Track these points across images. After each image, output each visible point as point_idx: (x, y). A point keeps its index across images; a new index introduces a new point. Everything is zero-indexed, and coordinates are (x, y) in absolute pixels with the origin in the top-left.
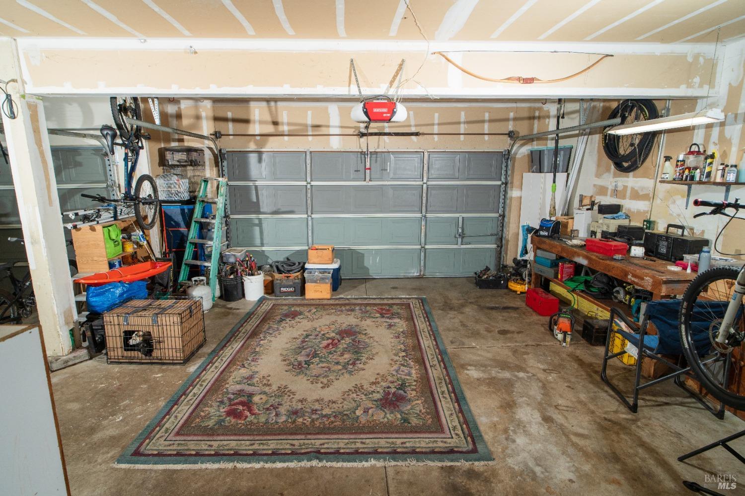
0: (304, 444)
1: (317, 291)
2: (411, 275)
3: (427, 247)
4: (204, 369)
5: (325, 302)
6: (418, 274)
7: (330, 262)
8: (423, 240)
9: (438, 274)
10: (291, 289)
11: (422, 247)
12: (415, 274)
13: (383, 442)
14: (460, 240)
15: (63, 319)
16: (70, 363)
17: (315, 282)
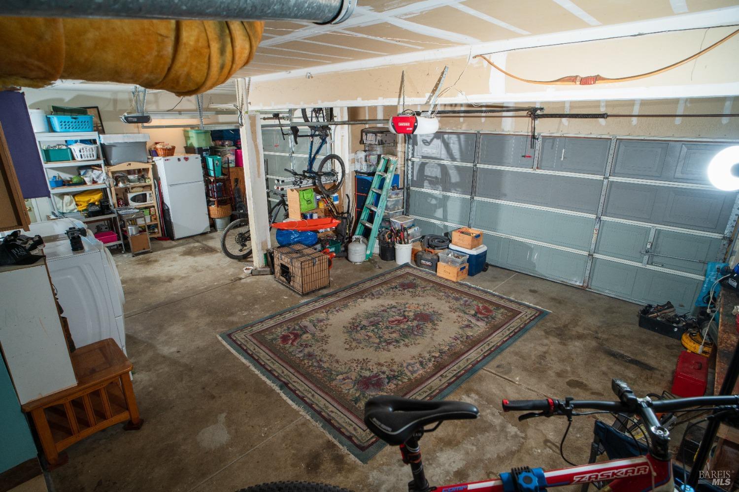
0: (288, 376)
1: (447, 272)
2: (573, 283)
3: (596, 255)
4: (307, 304)
5: (448, 284)
6: (581, 285)
7: (470, 247)
8: (593, 247)
9: (607, 291)
10: (429, 263)
11: (589, 255)
12: (578, 284)
13: (322, 403)
14: (646, 258)
15: (261, 246)
16: (262, 273)
17: (447, 263)
